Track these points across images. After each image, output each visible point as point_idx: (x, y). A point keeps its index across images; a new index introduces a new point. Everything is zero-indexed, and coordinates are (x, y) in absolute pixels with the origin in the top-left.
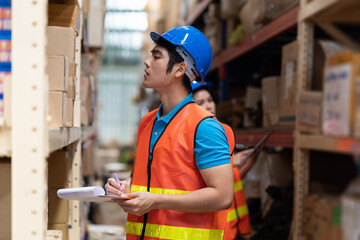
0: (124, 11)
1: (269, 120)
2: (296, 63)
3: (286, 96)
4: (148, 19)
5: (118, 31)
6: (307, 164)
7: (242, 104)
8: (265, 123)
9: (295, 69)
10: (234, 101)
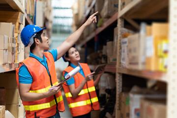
0: (65, 8)
1: (109, 60)
2: (117, 36)
3: (115, 50)
4: (73, 12)
5: (62, 18)
6: (121, 79)
7: (102, 52)
8: (108, 62)
9: (117, 39)
10: (99, 52)
